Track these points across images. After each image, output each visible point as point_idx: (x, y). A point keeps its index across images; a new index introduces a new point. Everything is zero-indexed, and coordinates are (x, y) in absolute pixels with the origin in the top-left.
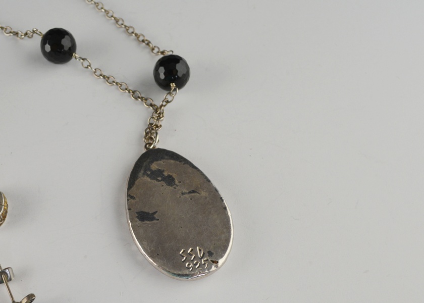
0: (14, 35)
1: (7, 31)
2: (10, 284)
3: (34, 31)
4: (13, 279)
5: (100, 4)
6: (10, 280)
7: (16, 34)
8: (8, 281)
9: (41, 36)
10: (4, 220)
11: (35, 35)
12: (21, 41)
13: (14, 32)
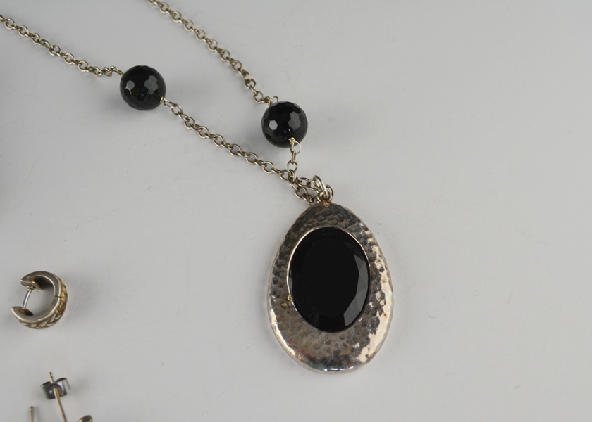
0: (90, 71)
1: (83, 66)
2: (63, 400)
3: (112, 69)
4: (68, 392)
5: (201, 32)
6: (65, 393)
7: (94, 70)
8: (61, 396)
9: (121, 76)
10: (62, 314)
11: (114, 73)
12: (99, 79)
13: (91, 67)
